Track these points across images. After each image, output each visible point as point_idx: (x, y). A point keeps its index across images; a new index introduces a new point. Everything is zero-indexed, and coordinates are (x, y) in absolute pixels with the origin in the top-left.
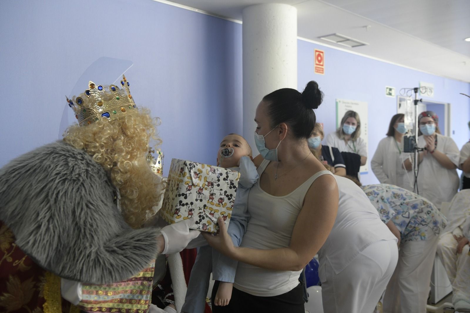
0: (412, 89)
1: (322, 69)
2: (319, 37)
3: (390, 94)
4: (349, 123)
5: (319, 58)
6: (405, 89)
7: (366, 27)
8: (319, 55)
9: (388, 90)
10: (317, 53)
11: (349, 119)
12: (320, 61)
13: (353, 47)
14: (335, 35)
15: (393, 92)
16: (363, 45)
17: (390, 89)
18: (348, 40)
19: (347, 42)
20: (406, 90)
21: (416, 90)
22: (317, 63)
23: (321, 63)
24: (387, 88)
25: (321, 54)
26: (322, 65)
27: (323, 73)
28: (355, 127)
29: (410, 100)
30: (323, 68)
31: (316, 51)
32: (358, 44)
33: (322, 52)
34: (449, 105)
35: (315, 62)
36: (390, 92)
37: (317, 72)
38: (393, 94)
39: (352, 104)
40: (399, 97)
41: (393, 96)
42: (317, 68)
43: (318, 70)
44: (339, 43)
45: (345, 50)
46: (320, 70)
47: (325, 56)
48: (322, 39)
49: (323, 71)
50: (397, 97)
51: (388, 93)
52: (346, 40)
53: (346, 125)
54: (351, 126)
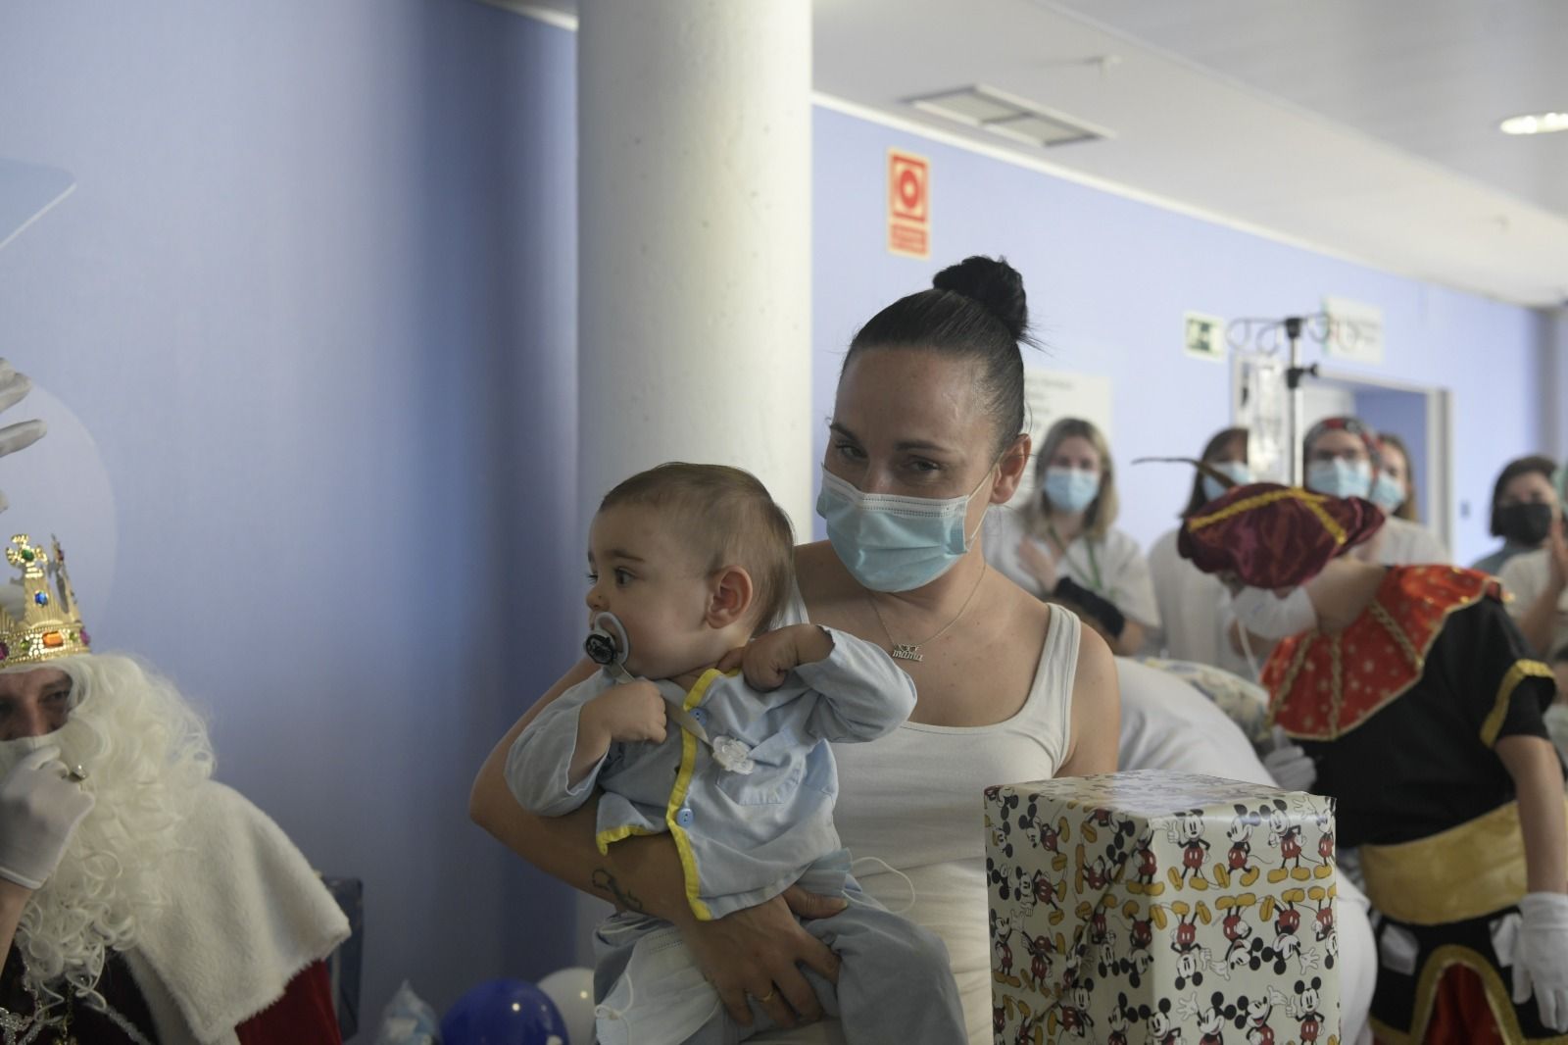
0: (1275, 324)
1: (919, 236)
2: (908, 101)
3: (1204, 346)
4: (1065, 463)
5: (909, 189)
6: (1247, 322)
7: (1098, 60)
8: (908, 176)
9: (1195, 330)
10: (900, 168)
11: (1069, 447)
12: (910, 202)
13: (1051, 143)
14: (970, 91)
15: (1216, 338)
16: (1089, 137)
17: (1205, 327)
18: (1027, 114)
19: (1028, 122)
20: (1255, 328)
21: (1293, 327)
22: (900, 207)
23: (918, 211)
24: (1191, 322)
25: (918, 172)
26: (922, 219)
27: (923, 251)
28: (1094, 477)
29: (1271, 368)
30: (923, 233)
31: (897, 159)
32: (1066, 134)
33: (921, 165)
34: (1444, 395)
35: (892, 203)
36: (1205, 338)
37: (900, 246)
38: (1215, 345)
39: (1047, 384)
40: (1239, 359)
41: (1215, 355)
42: (900, 232)
43: (903, 238)
44: (990, 128)
45: (1017, 156)
46: (911, 240)
47: (932, 182)
48: (921, 106)
49: (923, 242)
50: (1232, 357)
51: (1192, 340)
52: (1013, 113)
53: (1054, 472)
54: (1077, 476)
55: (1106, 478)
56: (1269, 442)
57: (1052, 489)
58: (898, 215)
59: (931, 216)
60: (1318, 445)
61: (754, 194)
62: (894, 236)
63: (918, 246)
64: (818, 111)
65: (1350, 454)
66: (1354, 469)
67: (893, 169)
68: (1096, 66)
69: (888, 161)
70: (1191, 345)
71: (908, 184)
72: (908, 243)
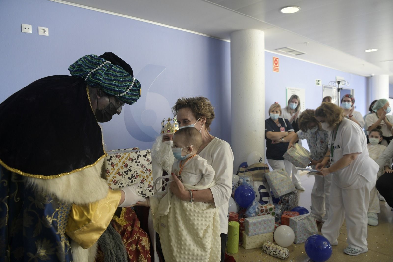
0: (336, 82)
1: (277, 69)
2: (276, 49)
3: (318, 84)
4: (293, 102)
5: (276, 62)
7: (306, 43)
8: (276, 60)
9: (317, 81)
10: (275, 59)
11: (294, 100)
12: (276, 64)
13: (297, 55)
14: (286, 48)
16: (303, 54)
17: (319, 81)
18: (294, 51)
19: (294, 52)
20: (333, 82)
21: (339, 82)
22: (275, 65)
23: (277, 65)
25: (277, 60)
26: (278, 67)
27: (278, 71)
28: (297, 105)
30: (278, 68)
31: (274, 58)
32: (300, 53)
34: (353, 90)
36: (319, 82)
37: (275, 71)
38: (320, 84)
39: (296, 90)
40: (323, 86)
41: (320, 85)
42: (274, 68)
43: (275, 69)
44: (288, 53)
45: (292, 57)
46: (276, 70)
47: (279, 61)
48: (278, 50)
49: (278, 70)
50: (322, 85)
51: (317, 83)
52: (292, 51)
53: (291, 103)
54: (294, 104)
55: (299, 105)
56: (334, 100)
57: (291, 106)
58: (274, 66)
60: (344, 99)
61: (257, 65)
62: (274, 69)
63: (277, 70)
64: (265, 52)
65: (349, 101)
66: (349, 103)
68: (305, 44)
69: (273, 58)
70: (317, 84)
71: (276, 61)
72: (275, 70)
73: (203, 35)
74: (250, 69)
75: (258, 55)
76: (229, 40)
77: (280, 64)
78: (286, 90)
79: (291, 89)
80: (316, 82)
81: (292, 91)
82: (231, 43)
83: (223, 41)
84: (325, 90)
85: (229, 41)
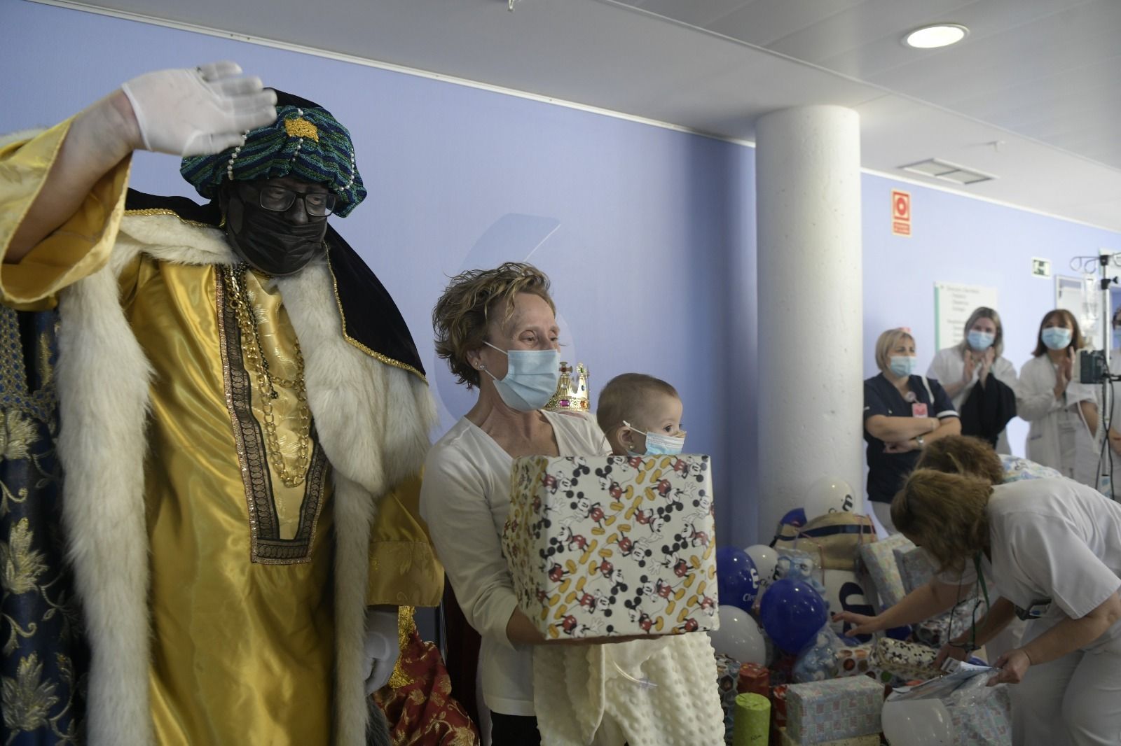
1: (906, 227)
2: (901, 167)
3: (1041, 272)
4: (979, 328)
5: (901, 206)
8: (901, 201)
9: (1037, 264)
10: (897, 197)
11: (979, 322)
12: (902, 212)
13: (967, 183)
14: (931, 161)
15: (1046, 268)
16: (988, 179)
17: (1041, 264)
18: (958, 170)
19: (956, 174)
22: (897, 214)
23: (905, 216)
24: (1035, 261)
25: (905, 199)
26: (907, 219)
27: (908, 234)
28: (992, 336)
30: (908, 225)
31: (895, 193)
32: (976, 178)
33: (907, 196)
35: (894, 212)
36: (1042, 268)
37: (898, 232)
38: (1046, 272)
39: (967, 291)
40: (1058, 278)
41: (1047, 276)
42: (897, 225)
43: (899, 228)
44: (939, 177)
45: (952, 189)
46: (902, 229)
47: (912, 203)
48: (907, 169)
49: (908, 229)
50: (1055, 277)
51: (1036, 270)
52: (953, 170)
53: (972, 332)
54: (983, 334)
55: (999, 335)
57: (973, 342)
58: (897, 218)
59: (911, 218)
62: (895, 227)
63: (906, 231)
67: (894, 197)
68: (992, 146)
69: (892, 194)
70: (1035, 273)
71: (901, 203)
72: (901, 231)
73: (672, 127)
74: (814, 225)
75: (841, 182)
76: (752, 141)
77: (912, 213)
78: (936, 290)
79: (950, 289)
80: (1034, 266)
81: (956, 293)
82: (758, 149)
83: (733, 144)
84: (1063, 294)
85: (753, 145)
